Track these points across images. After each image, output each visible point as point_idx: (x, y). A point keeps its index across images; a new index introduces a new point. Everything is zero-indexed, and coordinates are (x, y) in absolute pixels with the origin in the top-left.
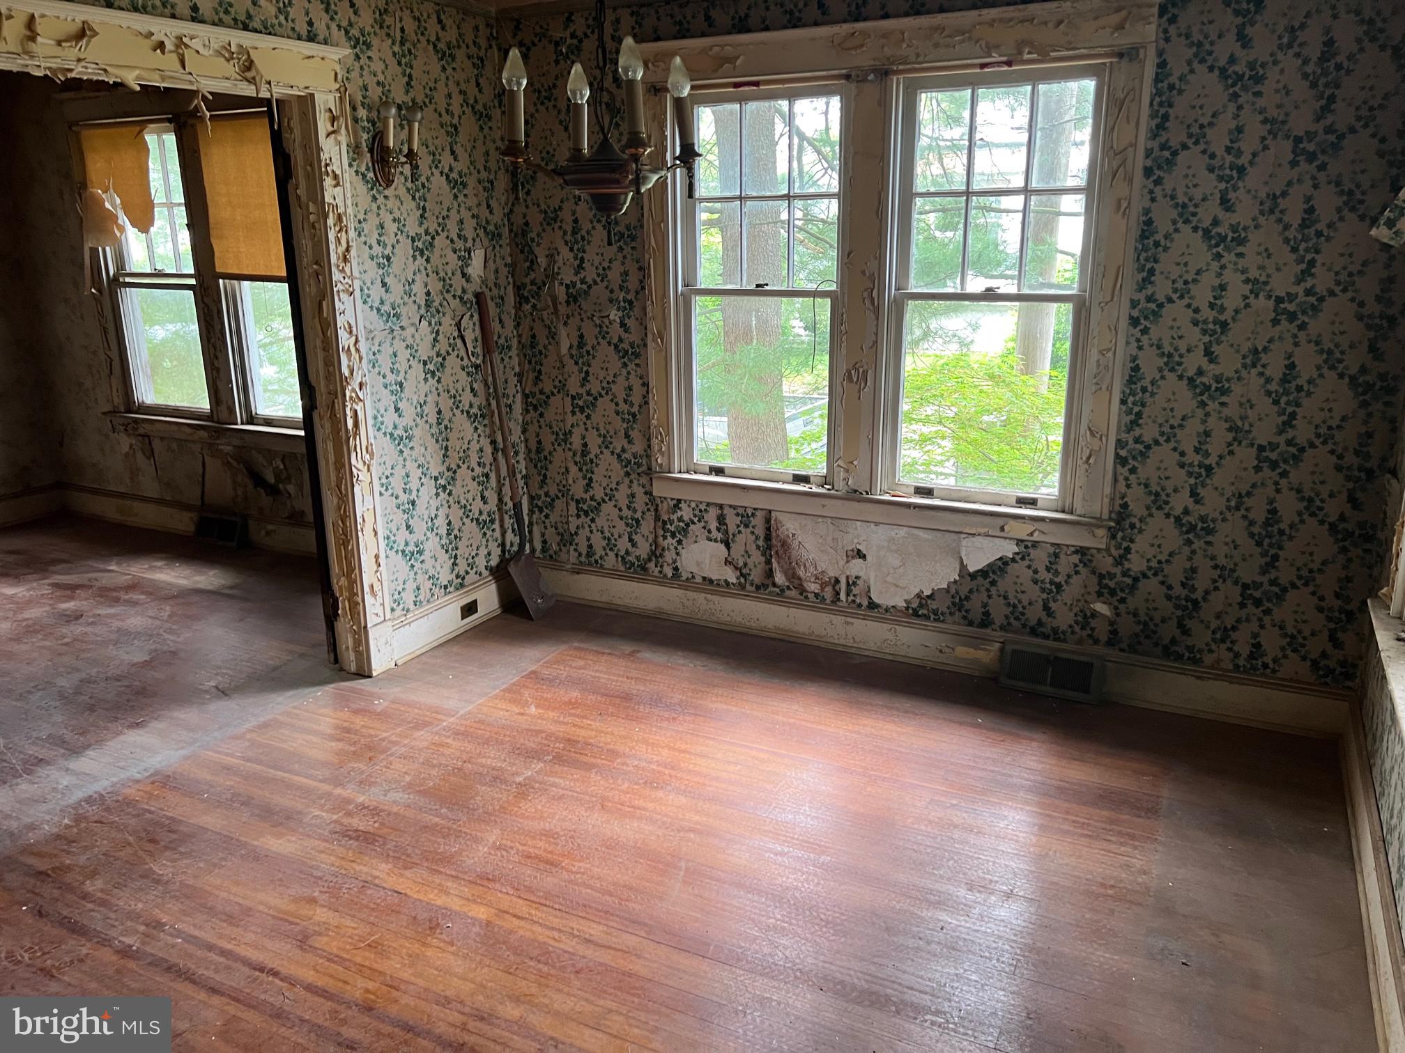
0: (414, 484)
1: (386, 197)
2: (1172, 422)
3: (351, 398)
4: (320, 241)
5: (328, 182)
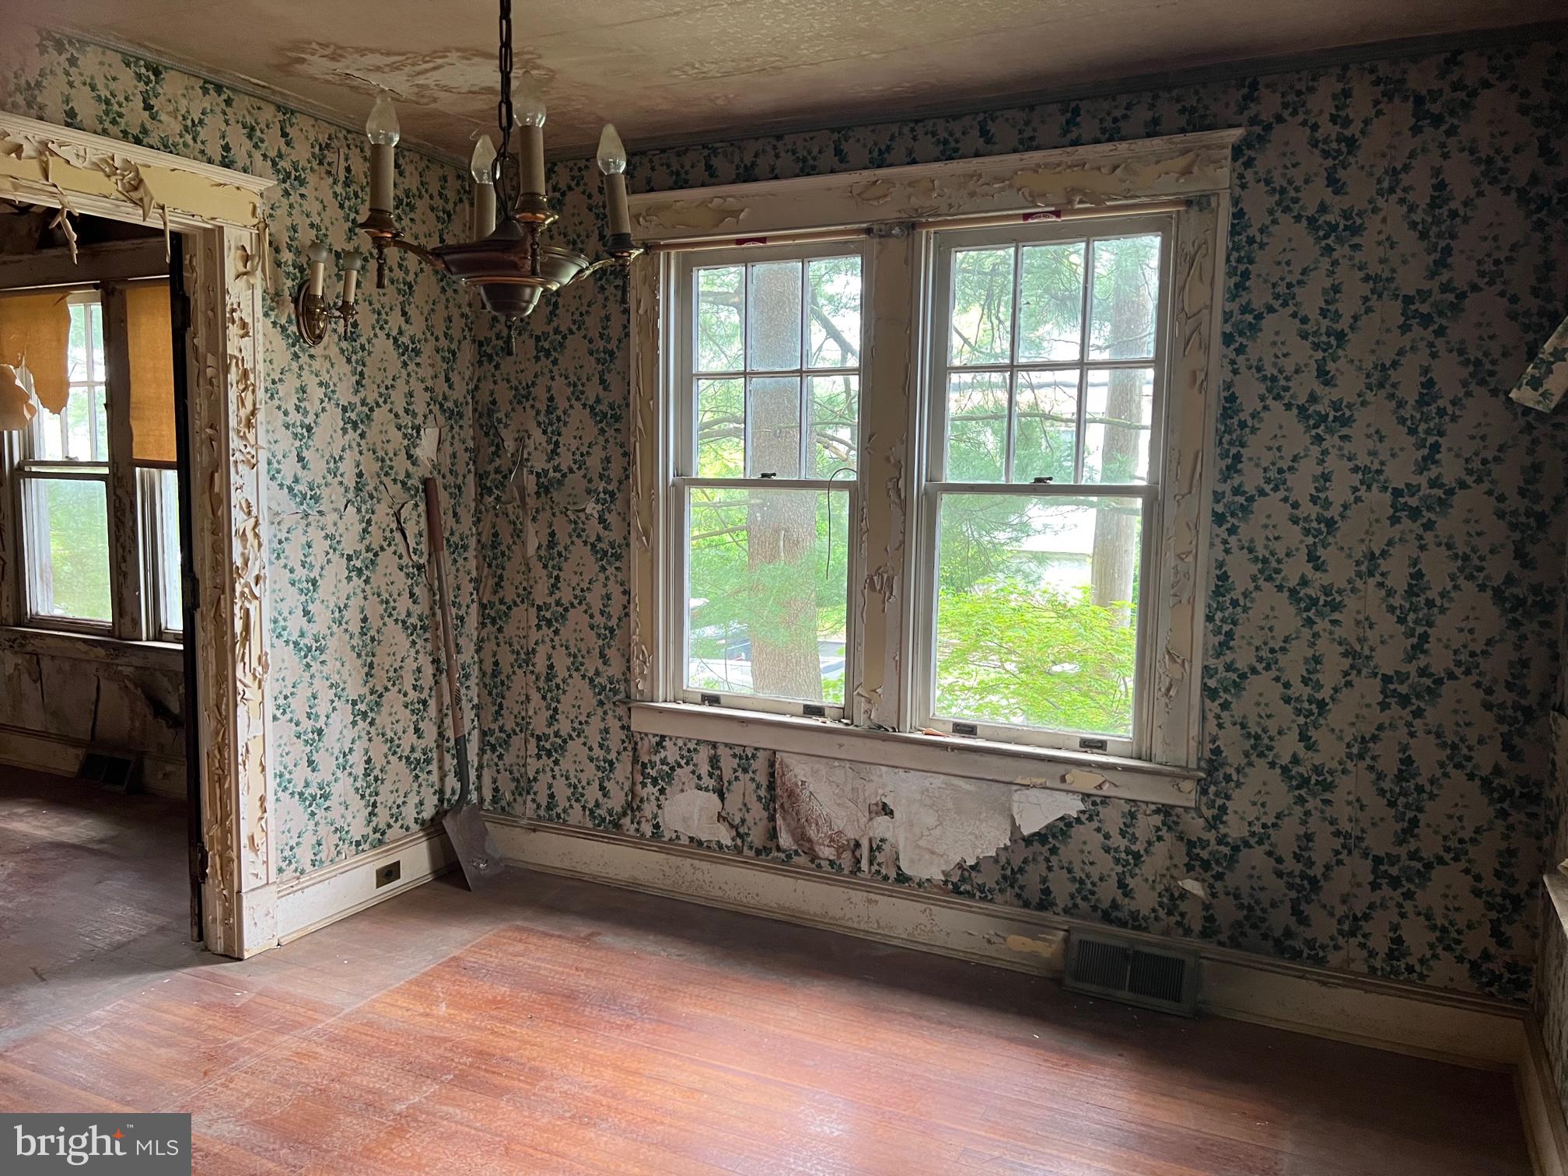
0: (323, 708)
1: (311, 356)
2: (1272, 644)
3: (243, 594)
4: (218, 401)
5: (233, 330)
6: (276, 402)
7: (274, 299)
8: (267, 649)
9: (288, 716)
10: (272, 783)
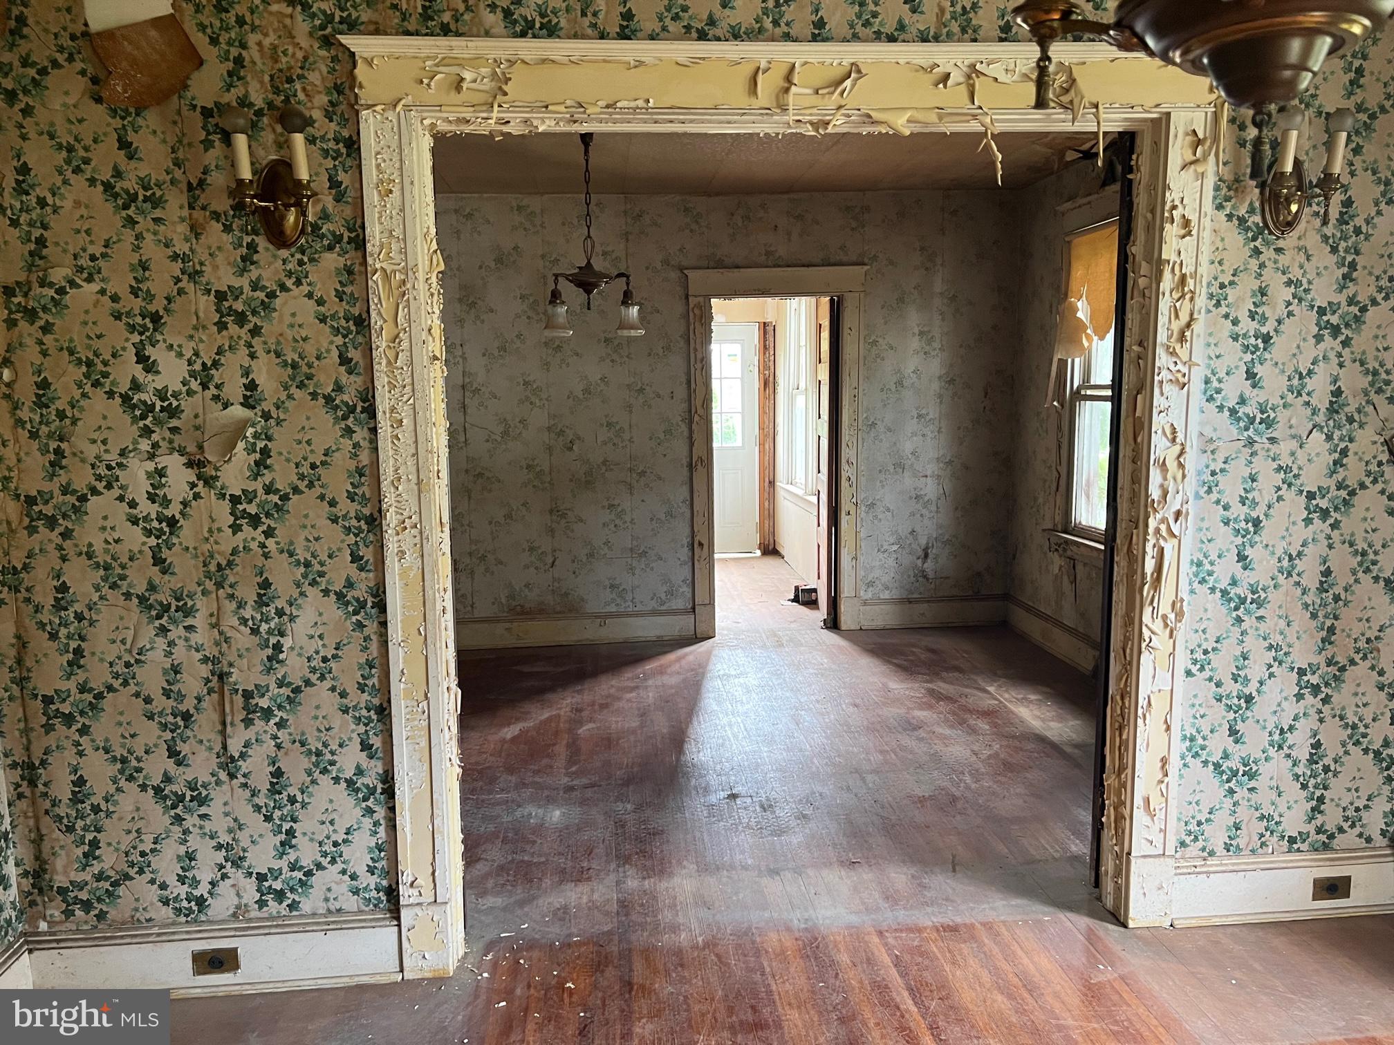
1: (1279, 250)
3: (1158, 531)
5: (1171, 231)
6: (1223, 310)
7: (1230, 189)
8: (1184, 594)
9: (1207, 674)
10: (1179, 747)
